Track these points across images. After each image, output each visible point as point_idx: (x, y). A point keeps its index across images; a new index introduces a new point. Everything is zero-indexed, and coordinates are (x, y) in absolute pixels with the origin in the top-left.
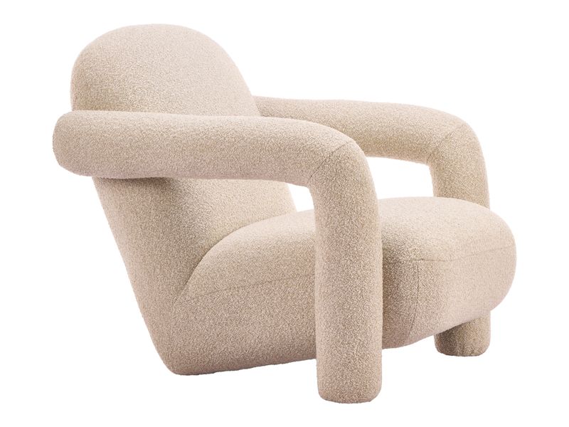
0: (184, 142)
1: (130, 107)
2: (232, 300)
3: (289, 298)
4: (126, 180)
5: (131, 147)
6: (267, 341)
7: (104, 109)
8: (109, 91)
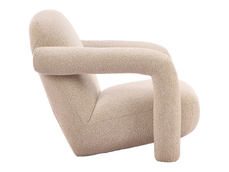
0: (98, 59)
1: (63, 45)
2: (112, 123)
3: (138, 121)
4: (63, 76)
5: (73, 62)
6: (127, 140)
7: (52, 46)
8: (54, 38)
